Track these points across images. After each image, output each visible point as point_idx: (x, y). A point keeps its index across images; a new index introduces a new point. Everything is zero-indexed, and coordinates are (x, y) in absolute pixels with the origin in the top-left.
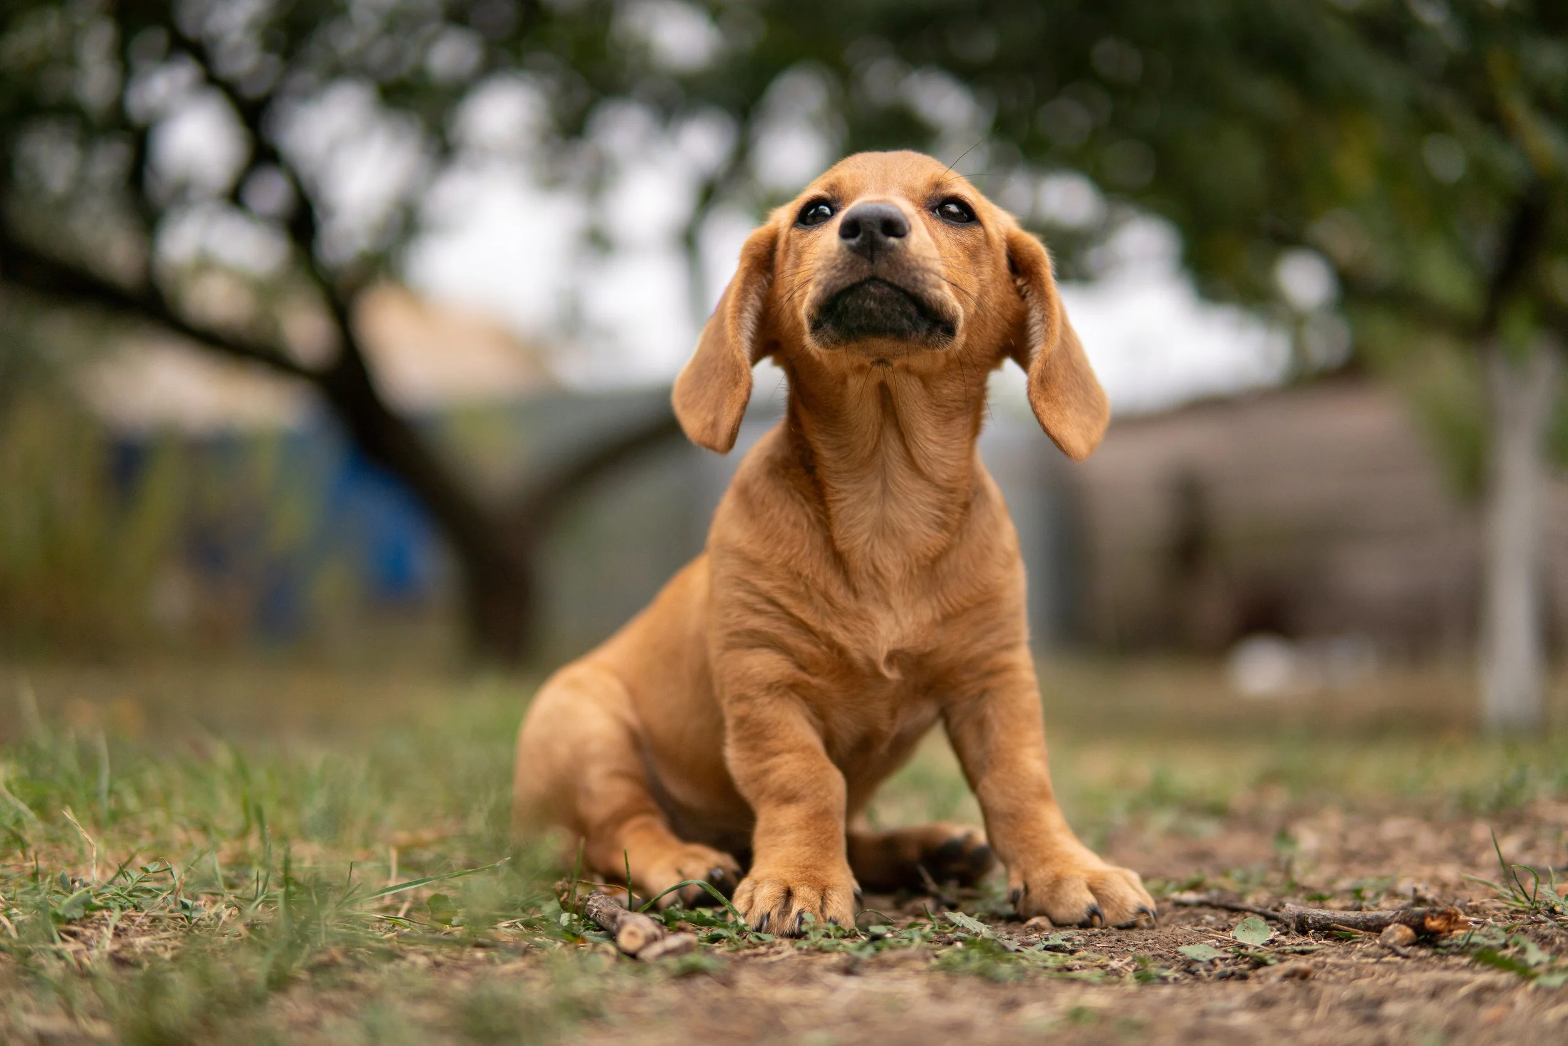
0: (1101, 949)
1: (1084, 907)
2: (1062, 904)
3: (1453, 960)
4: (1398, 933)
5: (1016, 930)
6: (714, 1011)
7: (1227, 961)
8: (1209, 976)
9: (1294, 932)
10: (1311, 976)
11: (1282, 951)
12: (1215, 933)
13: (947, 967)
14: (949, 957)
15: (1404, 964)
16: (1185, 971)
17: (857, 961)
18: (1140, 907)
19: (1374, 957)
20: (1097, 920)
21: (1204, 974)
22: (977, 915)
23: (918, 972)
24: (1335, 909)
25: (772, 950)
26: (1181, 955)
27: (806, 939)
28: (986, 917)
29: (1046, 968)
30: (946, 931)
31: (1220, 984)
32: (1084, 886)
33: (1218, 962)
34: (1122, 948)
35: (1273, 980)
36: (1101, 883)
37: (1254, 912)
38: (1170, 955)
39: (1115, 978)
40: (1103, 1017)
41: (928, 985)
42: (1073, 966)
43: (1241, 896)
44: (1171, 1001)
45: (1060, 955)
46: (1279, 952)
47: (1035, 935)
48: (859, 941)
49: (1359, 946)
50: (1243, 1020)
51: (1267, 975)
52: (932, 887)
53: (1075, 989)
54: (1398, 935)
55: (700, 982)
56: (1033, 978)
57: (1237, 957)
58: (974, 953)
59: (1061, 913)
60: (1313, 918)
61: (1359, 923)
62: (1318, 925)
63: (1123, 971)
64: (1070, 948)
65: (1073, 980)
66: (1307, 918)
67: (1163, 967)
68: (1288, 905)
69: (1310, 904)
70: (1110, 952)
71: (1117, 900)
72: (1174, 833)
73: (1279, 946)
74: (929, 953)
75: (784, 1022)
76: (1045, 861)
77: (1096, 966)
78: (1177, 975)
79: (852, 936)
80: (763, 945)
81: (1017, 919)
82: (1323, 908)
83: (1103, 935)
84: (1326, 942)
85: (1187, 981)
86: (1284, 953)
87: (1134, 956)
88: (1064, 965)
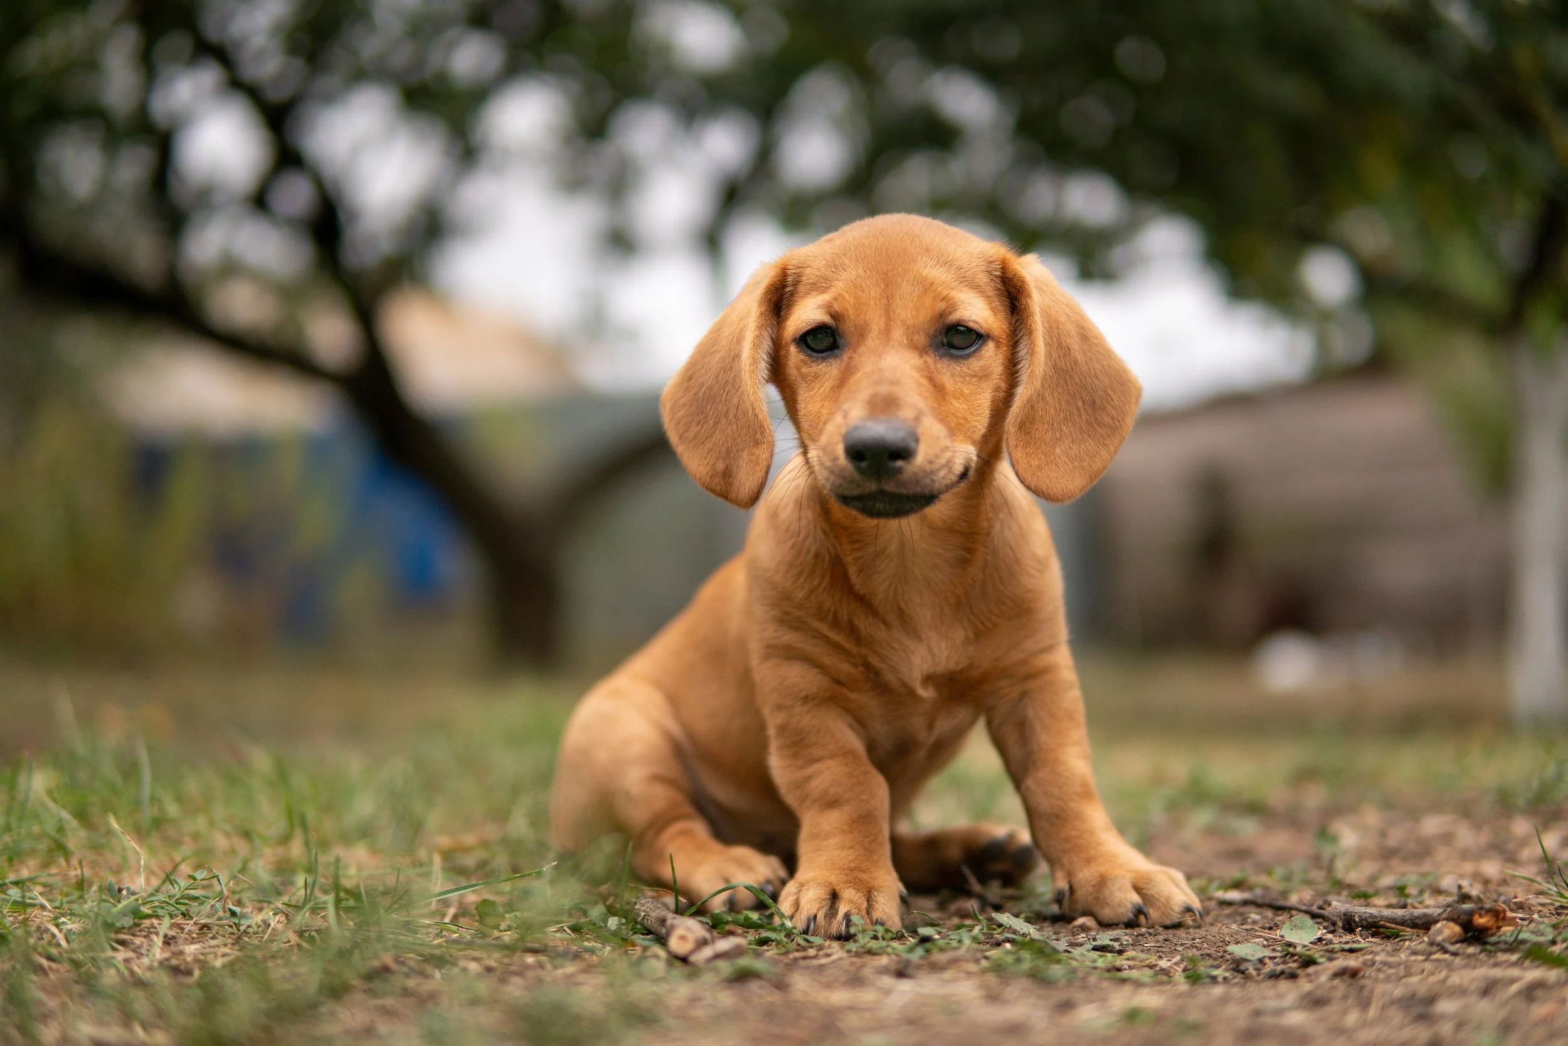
0: (1149, 949)
1: (1129, 906)
2: (1108, 904)
3: (1502, 957)
4: (1447, 930)
5: (1063, 931)
6: (770, 1014)
7: (1276, 960)
8: (1258, 975)
9: (1341, 930)
10: (1361, 974)
11: (1330, 950)
12: (1262, 932)
13: (998, 969)
14: (1000, 958)
15: (1453, 961)
16: (1234, 970)
17: (908, 963)
18: (1185, 905)
19: (1423, 955)
20: (1142, 918)
21: (1254, 973)
22: (1023, 916)
23: (970, 974)
24: (1380, 907)
25: (821, 953)
26: (1229, 954)
27: (855, 941)
28: (1031, 918)
29: (1095, 968)
30: (995, 932)
31: (1270, 983)
32: (1129, 886)
33: (1267, 960)
34: (1170, 948)
35: (1323, 978)
36: (1146, 883)
37: (1300, 911)
38: (1219, 954)
39: (1165, 978)
40: (1158, 1018)
41: (981, 986)
42: (1122, 966)
43: (1285, 894)
44: (1224, 1000)
45: (1109, 955)
46: (1327, 951)
47: (1083, 935)
48: (908, 943)
49: (1407, 943)
50: (1296, 1018)
51: (1317, 973)
52: (976, 887)
53: (1127, 989)
54: (1447, 932)
55: (754, 986)
56: (1084, 979)
57: (1285, 956)
58: (1026, 955)
59: (1107, 913)
60: (1359, 916)
61: (1406, 921)
62: (1365, 923)
63: (1172, 970)
64: (1117, 949)
65: (1124, 981)
66: (1354, 916)
67: (1212, 966)
68: (1334, 903)
69: (1355, 902)
70: (1158, 952)
71: (1163, 900)
72: (1212, 831)
73: (1326, 944)
74: (979, 955)
75: (840, 1025)
76: (1089, 861)
77: (1144, 966)
78: (1227, 974)
79: (899, 937)
80: (812, 947)
81: (1062, 919)
82: (1367, 905)
83: (1150, 934)
84: (1373, 940)
85: (1236, 980)
86: (1332, 951)
87: (1182, 956)
88: (1114, 966)
